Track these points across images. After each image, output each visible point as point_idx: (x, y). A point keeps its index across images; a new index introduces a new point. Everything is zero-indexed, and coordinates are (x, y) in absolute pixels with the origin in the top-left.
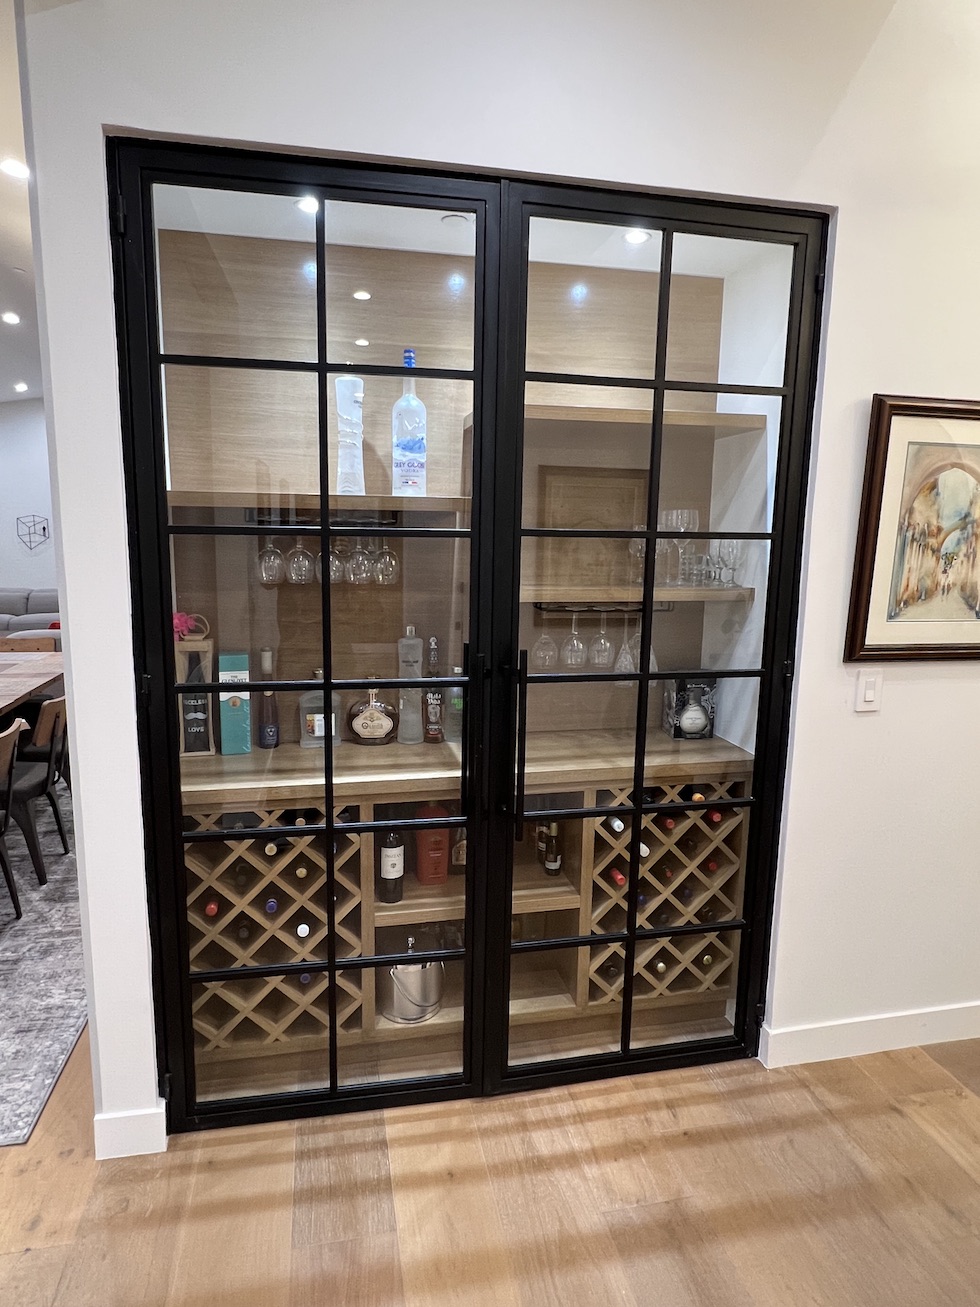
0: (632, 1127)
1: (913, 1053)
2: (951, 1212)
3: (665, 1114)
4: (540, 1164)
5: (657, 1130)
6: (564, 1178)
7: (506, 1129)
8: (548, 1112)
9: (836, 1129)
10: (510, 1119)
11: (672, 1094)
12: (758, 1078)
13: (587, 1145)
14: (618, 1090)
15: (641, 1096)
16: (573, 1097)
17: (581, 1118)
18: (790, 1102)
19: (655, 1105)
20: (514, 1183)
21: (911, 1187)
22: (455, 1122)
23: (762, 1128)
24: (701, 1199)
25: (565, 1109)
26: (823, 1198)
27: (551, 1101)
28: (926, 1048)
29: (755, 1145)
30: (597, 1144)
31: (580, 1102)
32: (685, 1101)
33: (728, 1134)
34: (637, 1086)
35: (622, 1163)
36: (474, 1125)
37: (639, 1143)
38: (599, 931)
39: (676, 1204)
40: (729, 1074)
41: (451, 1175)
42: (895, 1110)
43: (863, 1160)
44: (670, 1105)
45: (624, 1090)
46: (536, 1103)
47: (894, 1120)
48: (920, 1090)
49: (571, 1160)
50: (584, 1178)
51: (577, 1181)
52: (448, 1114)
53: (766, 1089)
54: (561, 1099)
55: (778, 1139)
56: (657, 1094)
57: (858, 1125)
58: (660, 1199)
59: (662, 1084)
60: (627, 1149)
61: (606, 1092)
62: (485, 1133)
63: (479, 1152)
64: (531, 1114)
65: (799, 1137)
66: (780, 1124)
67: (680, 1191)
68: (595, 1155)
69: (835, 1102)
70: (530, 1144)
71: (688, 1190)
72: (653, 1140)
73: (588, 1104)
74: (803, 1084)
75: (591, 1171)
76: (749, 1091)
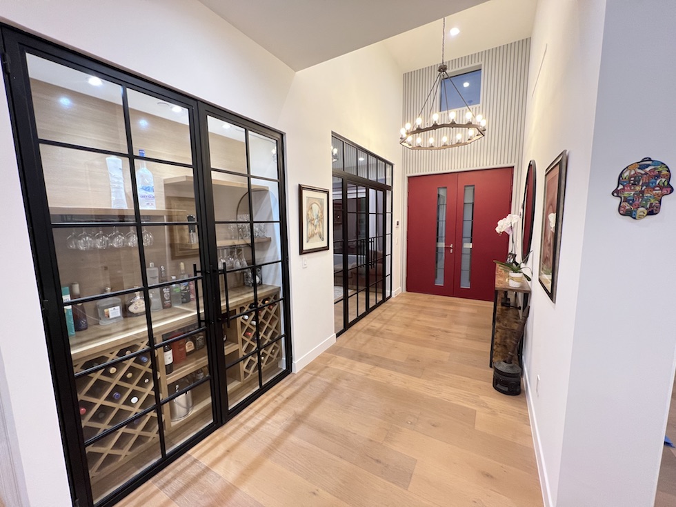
0: (273, 405)
1: (323, 354)
2: (346, 380)
3: (279, 397)
4: (254, 430)
5: (280, 402)
6: (263, 428)
7: (237, 429)
8: (246, 416)
9: (318, 377)
10: (236, 425)
11: (278, 392)
12: (296, 377)
13: (264, 417)
14: (263, 399)
15: (270, 397)
16: (251, 409)
17: (257, 412)
18: (306, 378)
19: (275, 397)
20: (250, 439)
21: (338, 380)
22: (218, 438)
23: (303, 386)
24: (300, 409)
25: (251, 413)
26: (324, 392)
27: (245, 414)
28: (326, 351)
29: (304, 391)
30: (266, 415)
31: (254, 409)
32: (282, 392)
33: (297, 392)
34: (267, 395)
35: (276, 415)
36: (225, 434)
37: (278, 407)
38: (245, 354)
39: (295, 414)
40: (288, 379)
41: (228, 451)
42: (326, 367)
43: (327, 380)
44: (279, 395)
45: (264, 398)
46: (241, 416)
47: (328, 369)
48: (329, 360)
49: (262, 423)
50: (269, 424)
51: (267, 426)
52: (214, 437)
53: (299, 378)
54: (248, 411)
55: (308, 387)
56: (274, 394)
57: (321, 374)
58: (291, 416)
59: (274, 391)
60: (275, 411)
61: (260, 402)
62: (230, 434)
63: (232, 440)
64: (242, 420)
65: (312, 383)
66: (306, 383)
67: (294, 411)
68: (268, 417)
69: (314, 372)
70: (247, 427)
71: (296, 409)
72: (280, 405)
73: (257, 408)
74: (306, 372)
75: (270, 422)
76: (295, 381)
